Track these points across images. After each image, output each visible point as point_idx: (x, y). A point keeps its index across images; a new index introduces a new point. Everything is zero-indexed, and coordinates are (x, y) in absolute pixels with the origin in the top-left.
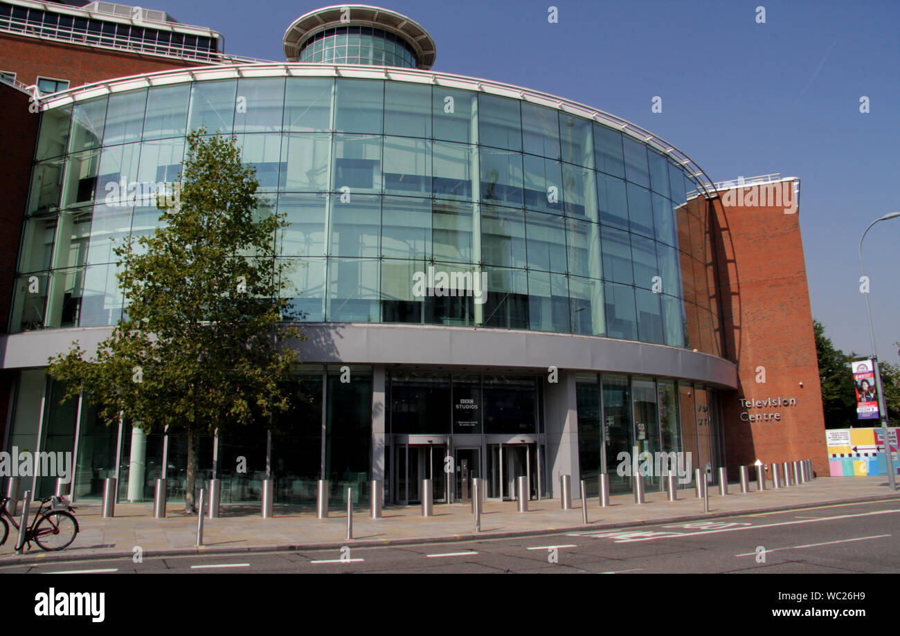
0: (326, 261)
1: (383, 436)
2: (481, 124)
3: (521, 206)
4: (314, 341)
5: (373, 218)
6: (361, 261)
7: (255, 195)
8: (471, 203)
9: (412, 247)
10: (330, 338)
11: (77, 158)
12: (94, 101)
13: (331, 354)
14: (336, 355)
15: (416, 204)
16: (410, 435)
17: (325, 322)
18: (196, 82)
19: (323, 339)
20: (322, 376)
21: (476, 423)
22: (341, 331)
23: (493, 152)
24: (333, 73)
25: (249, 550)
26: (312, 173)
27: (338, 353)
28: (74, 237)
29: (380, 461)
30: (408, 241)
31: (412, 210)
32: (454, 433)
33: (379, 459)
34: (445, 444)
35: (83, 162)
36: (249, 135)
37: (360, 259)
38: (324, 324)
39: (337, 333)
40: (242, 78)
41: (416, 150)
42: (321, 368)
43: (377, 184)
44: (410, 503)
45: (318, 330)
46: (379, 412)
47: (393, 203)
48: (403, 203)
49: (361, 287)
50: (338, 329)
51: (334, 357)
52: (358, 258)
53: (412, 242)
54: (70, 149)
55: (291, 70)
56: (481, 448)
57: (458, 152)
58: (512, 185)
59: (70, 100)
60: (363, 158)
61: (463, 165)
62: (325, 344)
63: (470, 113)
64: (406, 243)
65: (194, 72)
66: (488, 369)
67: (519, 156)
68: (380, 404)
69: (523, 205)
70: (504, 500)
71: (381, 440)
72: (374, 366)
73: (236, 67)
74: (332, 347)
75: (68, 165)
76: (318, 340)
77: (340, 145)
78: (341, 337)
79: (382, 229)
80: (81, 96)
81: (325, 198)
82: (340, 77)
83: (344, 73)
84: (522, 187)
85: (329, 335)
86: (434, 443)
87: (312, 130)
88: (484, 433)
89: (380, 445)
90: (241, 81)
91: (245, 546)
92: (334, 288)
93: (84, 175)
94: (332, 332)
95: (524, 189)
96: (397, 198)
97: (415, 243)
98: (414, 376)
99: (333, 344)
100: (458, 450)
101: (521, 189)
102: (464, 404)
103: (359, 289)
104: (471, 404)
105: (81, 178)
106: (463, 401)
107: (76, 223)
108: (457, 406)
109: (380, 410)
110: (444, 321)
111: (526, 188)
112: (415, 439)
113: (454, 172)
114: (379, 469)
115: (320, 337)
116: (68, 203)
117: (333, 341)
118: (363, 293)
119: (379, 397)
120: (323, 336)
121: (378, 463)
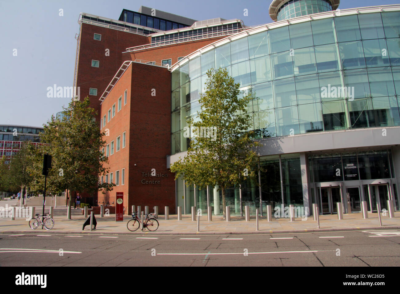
0: (274, 110)
1: (306, 184)
2: (338, 32)
3: (364, 66)
4: (272, 146)
5: (292, 88)
6: (292, 107)
7: (239, 89)
8: (339, 71)
9: (314, 97)
10: (278, 143)
11: (184, 87)
12: (185, 65)
13: (279, 150)
14: (281, 150)
15: (313, 77)
16: (321, 183)
17: (277, 137)
18: (216, 48)
19: (275, 144)
20: (279, 160)
21: (356, 175)
22: (282, 140)
23: (346, 44)
24: (266, 29)
25: (214, 234)
26: (266, 74)
27: (282, 149)
28: (187, 117)
29: (306, 195)
30: (312, 95)
31: (312, 80)
32: (345, 180)
33: (305, 194)
34: (339, 186)
35: (186, 88)
36: (240, 64)
37: (291, 107)
38: (276, 138)
39: (281, 141)
40: (231, 41)
41: (310, 52)
42: (278, 156)
43: (296, 72)
44: (324, 214)
45: (273, 141)
46: (304, 173)
47: (302, 79)
48: (307, 78)
49: (293, 119)
50: (281, 139)
51: (280, 151)
52: (290, 106)
53: (313, 95)
54: (181, 85)
55: (249, 33)
56: (360, 187)
57: (330, 48)
58: (361, 57)
59: (178, 66)
60: (287, 62)
61: (334, 54)
62: (276, 146)
63: (332, 28)
64: (311, 95)
65: (214, 44)
66: (357, 149)
67: (360, 42)
68: (304, 170)
69: (365, 66)
70: (373, 212)
71: (306, 186)
72: (301, 153)
73: (228, 38)
74: (279, 147)
75: (181, 90)
76: (273, 145)
77: (276, 59)
78: (283, 142)
79: (296, 92)
80: (181, 64)
81: (271, 83)
82: (269, 30)
83: (271, 28)
84: (364, 57)
85: (278, 142)
86: (332, 186)
87: (264, 55)
88: (361, 179)
89: (305, 188)
90: (231, 43)
91: (214, 232)
92: (281, 121)
93: (187, 93)
94: (279, 141)
95: (365, 58)
96: (305, 76)
97: (315, 95)
98: (326, 155)
99: (280, 146)
100: (348, 189)
101: (363, 58)
102: (349, 166)
103: (292, 120)
104: (353, 166)
105: (186, 95)
106: (348, 165)
107: (187, 111)
108: (345, 167)
109: (304, 172)
110: (335, 128)
111: (365, 57)
112: (323, 185)
113: (330, 58)
114: (306, 199)
115: (274, 144)
116: (183, 105)
117: (279, 144)
118: (294, 121)
119: (303, 167)
120: (275, 143)
121: (305, 196)
